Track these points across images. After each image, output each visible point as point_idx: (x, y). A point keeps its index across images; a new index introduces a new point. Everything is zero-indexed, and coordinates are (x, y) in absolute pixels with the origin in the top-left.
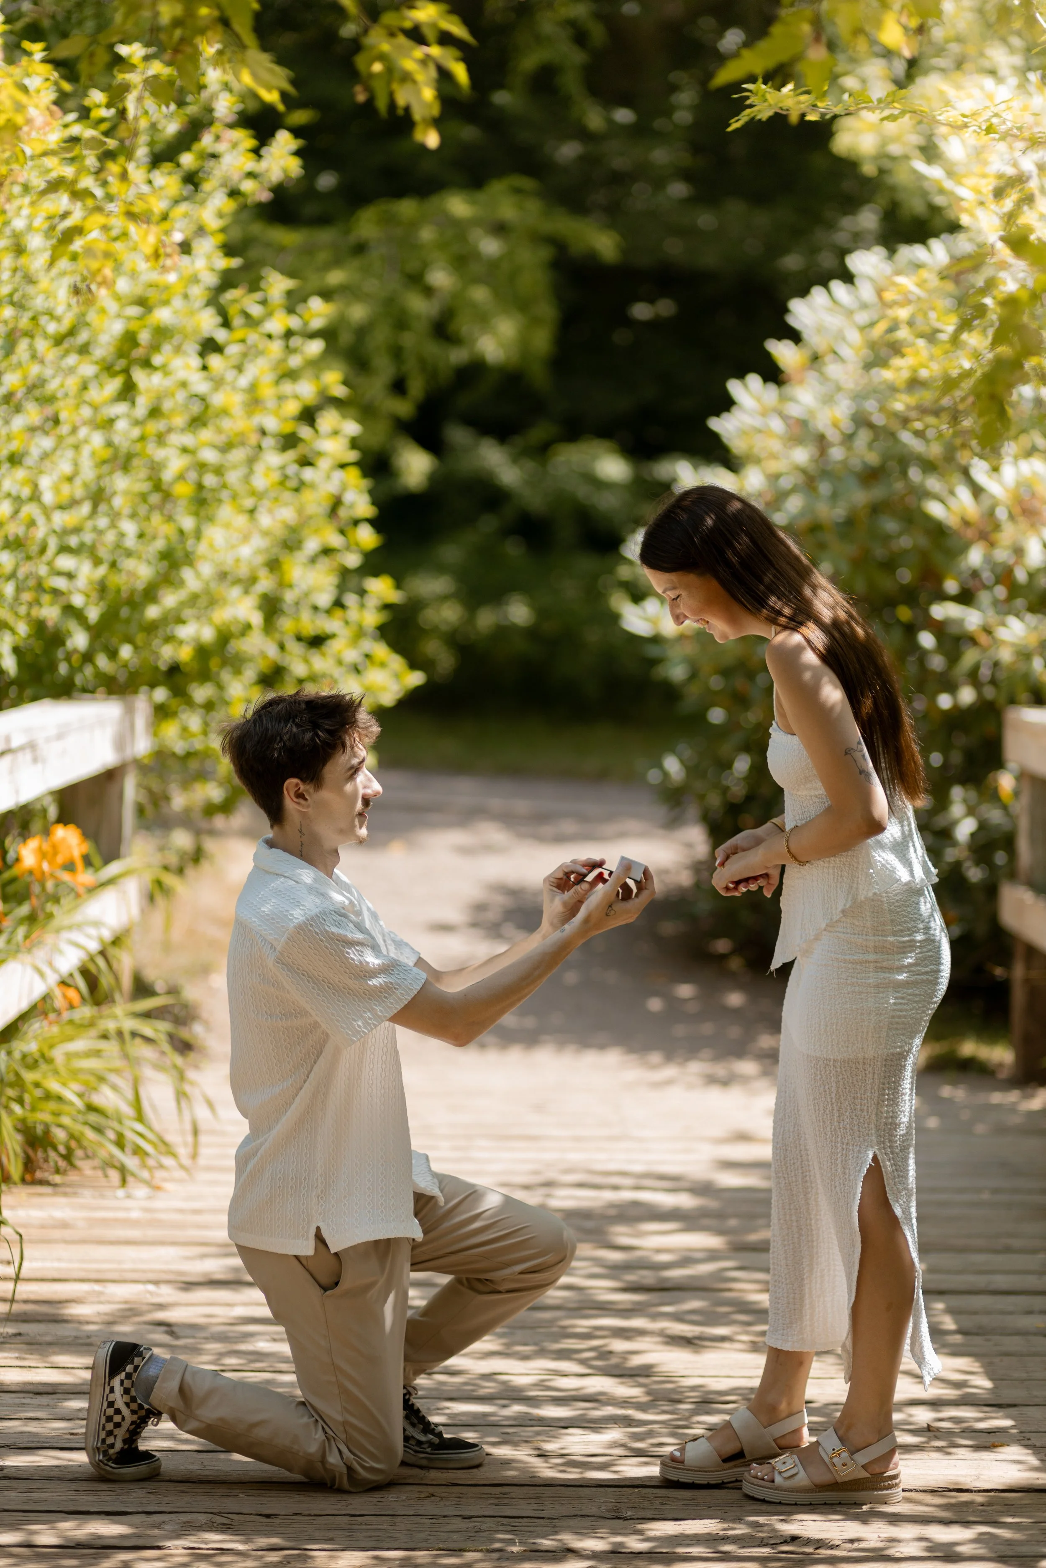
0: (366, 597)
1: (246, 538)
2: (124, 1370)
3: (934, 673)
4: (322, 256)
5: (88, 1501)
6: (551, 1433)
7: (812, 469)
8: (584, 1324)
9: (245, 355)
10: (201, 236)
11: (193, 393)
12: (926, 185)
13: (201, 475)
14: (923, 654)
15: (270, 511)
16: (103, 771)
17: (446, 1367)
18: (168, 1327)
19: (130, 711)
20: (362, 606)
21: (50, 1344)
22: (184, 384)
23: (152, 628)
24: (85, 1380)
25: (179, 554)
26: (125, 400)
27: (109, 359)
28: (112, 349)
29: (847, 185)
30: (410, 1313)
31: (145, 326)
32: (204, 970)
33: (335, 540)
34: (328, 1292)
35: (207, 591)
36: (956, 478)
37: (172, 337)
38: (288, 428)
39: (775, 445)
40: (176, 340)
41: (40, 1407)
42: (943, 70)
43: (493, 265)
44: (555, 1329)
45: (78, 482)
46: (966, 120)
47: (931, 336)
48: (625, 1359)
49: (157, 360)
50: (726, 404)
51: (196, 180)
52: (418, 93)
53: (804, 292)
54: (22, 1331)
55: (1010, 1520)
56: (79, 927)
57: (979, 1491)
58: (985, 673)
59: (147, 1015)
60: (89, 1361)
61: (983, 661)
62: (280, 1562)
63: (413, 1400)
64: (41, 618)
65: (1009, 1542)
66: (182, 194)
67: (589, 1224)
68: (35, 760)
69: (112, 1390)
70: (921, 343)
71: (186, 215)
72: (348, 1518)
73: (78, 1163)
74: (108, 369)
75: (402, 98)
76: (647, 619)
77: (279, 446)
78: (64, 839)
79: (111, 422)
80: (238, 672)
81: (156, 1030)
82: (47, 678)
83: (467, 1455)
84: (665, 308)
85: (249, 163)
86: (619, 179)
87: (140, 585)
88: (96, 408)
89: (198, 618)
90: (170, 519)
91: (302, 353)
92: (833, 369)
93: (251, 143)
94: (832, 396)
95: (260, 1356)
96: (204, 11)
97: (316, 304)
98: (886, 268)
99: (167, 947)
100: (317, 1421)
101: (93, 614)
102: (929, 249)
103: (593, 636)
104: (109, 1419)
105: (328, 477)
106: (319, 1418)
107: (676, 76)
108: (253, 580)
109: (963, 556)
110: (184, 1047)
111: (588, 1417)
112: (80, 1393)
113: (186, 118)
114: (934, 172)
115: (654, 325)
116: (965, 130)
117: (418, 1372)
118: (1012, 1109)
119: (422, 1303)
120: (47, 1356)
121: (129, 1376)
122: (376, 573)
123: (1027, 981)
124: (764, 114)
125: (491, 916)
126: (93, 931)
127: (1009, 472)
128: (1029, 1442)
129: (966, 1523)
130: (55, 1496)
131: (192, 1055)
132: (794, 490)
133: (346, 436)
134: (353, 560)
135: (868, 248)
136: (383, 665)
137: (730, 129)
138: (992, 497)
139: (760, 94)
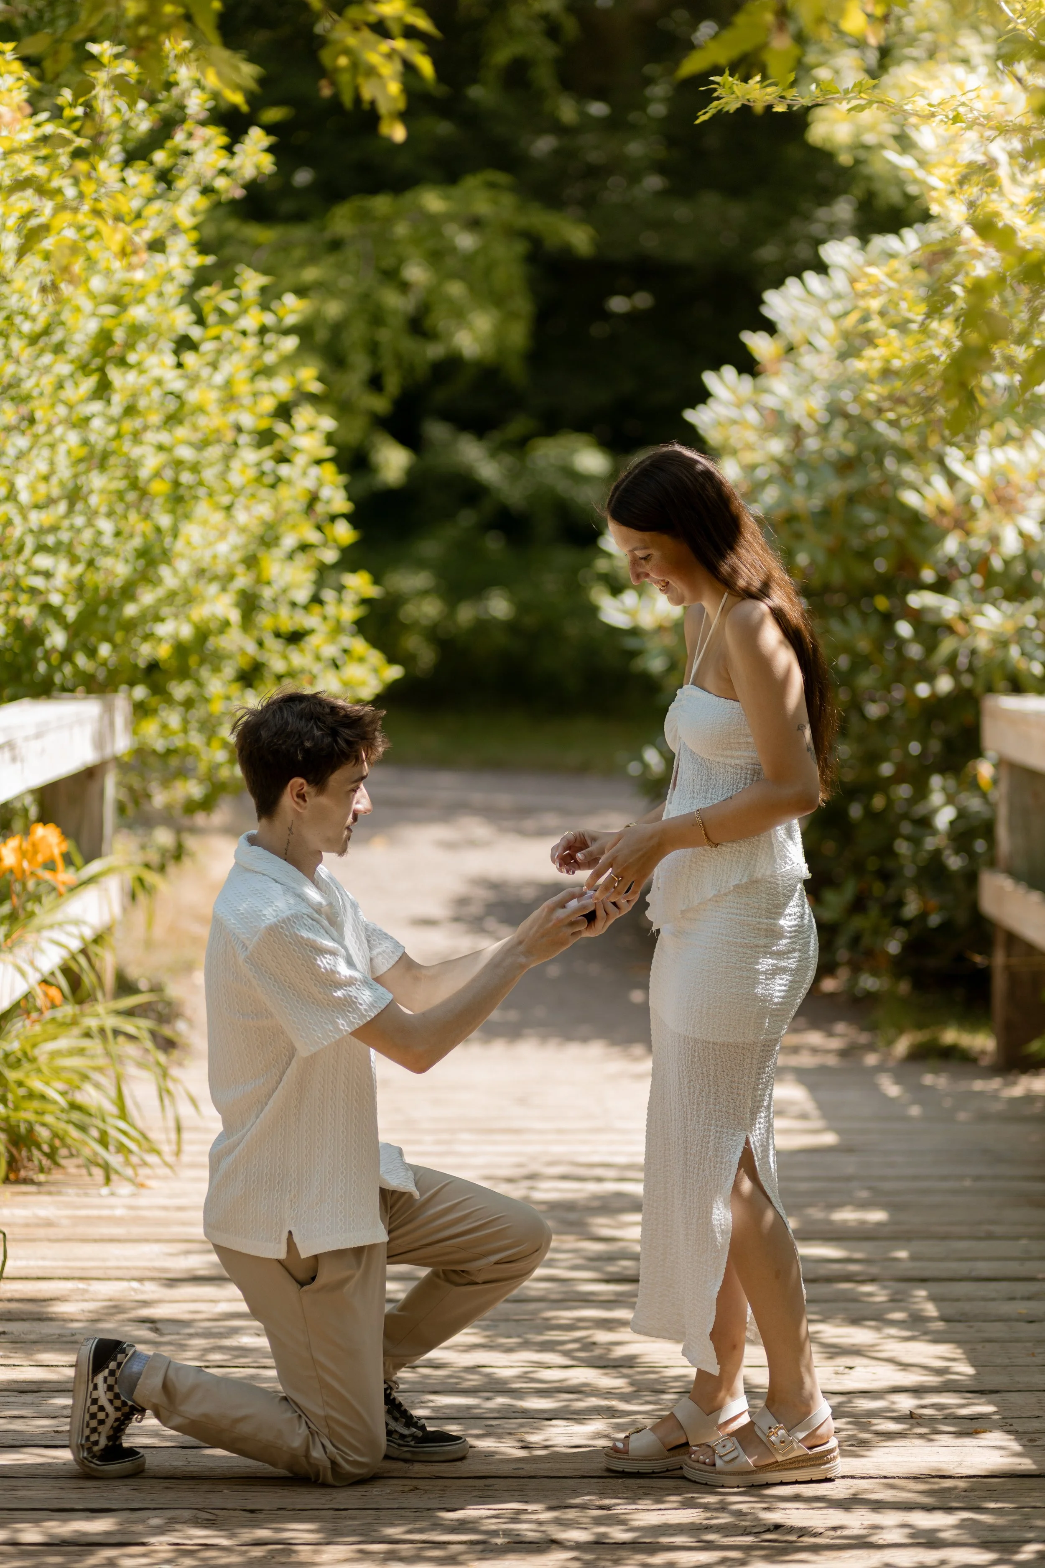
0: (344, 593)
1: (223, 535)
2: (107, 1367)
3: (911, 661)
4: (298, 253)
5: (73, 1498)
6: (535, 1425)
7: (787, 459)
8: (567, 1315)
9: (219, 352)
10: (174, 234)
11: (169, 391)
12: (901, 174)
13: (177, 474)
14: (901, 643)
15: (247, 508)
16: (83, 769)
17: (429, 1360)
18: (152, 1323)
19: (109, 709)
20: (340, 601)
21: (35, 1342)
22: (159, 382)
23: (129, 626)
24: (70, 1377)
25: (157, 551)
26: (101, 398)
27: (86, 357)
28: (87, 347)
29: (823, 177)
30: (388, 1307)
31: (120, 325)
32: (188, 968)
33: (313, 537)
34: (306, 1288)
35: (186, 589)
36: (932, 467)
37: (147, 335)
38: (264, 424)
39: (751, 436)
40: (151, 338)
41: (24, 1405)
42: (915, 60)
43: (469, 259)
44: (539, 1321)
45: (54, 480)
46: (933, 109)
47: (902, 326)
48: (609, 1350)
49: (132, 358)
50: (702, 396)
51: (169, 177)
52: (384, 87)
53: (778, 284)
54: (6, 1330)
55: (992, 1505)
56: (61, 925)
57: (962, 1477)
58: (963, 661)
59: (130, 1013)
60: (72, 1358)
61: (961, 651)
62: (264, 1557)
63: (395, 1394)
64: (19, 617)
65: (992, 1528)
66: (155, 192)
67: (572, 1216)
68: (14, 759)
69: (95, 1387)
70: (893, 333)
71: (160, 213)
72: (332, 1512)
73: (63, 1162)
74: (84, 368)
75: (367, 93)
76: (625, 612)
77: (254, 443)
78: (43, 838)
79: (87, 420)
80: (216, 669)
81: (138, 1028)
82: (26, 677)
83: (450, 1448)
84: (643, 300)
85: (222, 161)
86: (594, 172)
87: (118, 583)
88: (70, 407)
89: (176, 616)
90: (147, 516)
91: (277, 349)
92: (808, 360)
93: (223, 140)
94: (807, 387)
95: (244, 1351)
96: (169, 9)
97: (290, 300)
98: (859, 258)
99: (149, 944)
100: (300, 1416)
101: (71, 613)
102: (902, 239)
103: (572, 629)
104: (93, 1416)
105: (305, 473)
106: (301, 1413)
107: (650, 69)
108: (231, 577)
109: (939, 545)
110: (168, 1045)
111: (572, 1408)
112: (64, 1391)
113: (157, 116)
114: (906, 162)
115: (632, 317)
116: (932, 119)
117: (399, 1366)
118: (994, 1096)
119: (402, 1296)
120: (32, 1355)
121: (112, 1373)
122: (354, 569)
123: (1008, 968)
124: (732, 106)
125: (475, 909)
126: (73, 930)
127: (984, 460)
128: (1011, 1428)
129: (949, 1510)
130: (39, 1494)
131: (176, 1054)
132: (770, 480)
133: (321, 432)
134: (330, 556)
135: (840, 239)
136: (361, 660)
137: (698, 122)
138: (968, 485)
139: (727, 87)
